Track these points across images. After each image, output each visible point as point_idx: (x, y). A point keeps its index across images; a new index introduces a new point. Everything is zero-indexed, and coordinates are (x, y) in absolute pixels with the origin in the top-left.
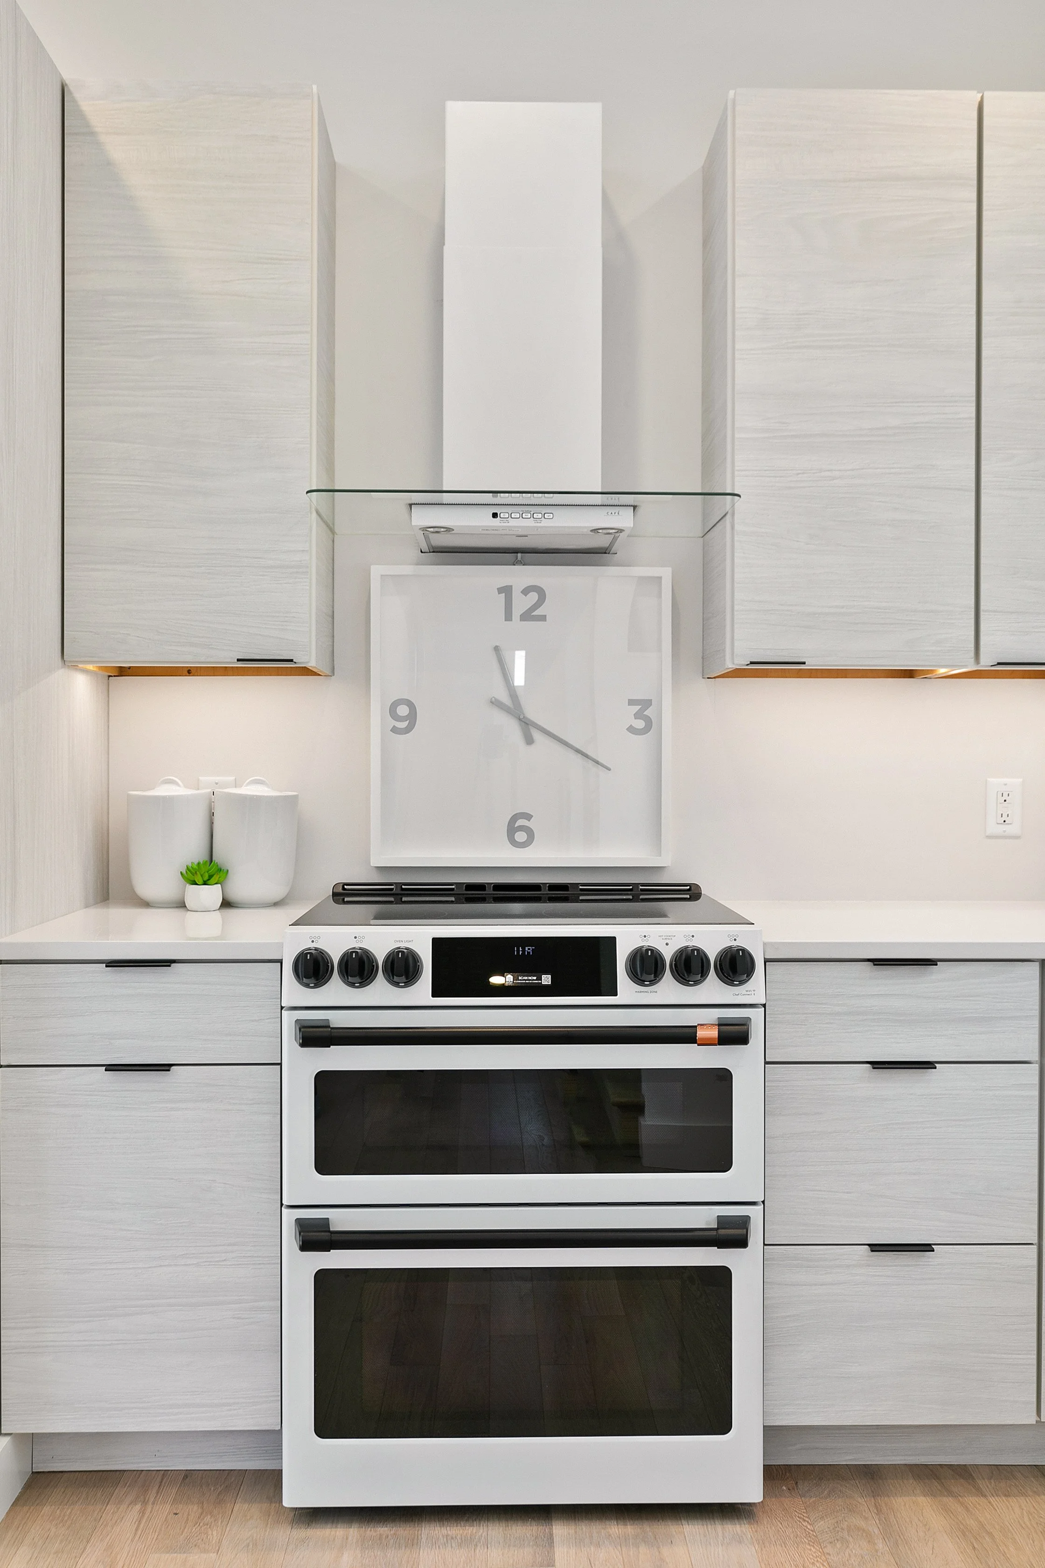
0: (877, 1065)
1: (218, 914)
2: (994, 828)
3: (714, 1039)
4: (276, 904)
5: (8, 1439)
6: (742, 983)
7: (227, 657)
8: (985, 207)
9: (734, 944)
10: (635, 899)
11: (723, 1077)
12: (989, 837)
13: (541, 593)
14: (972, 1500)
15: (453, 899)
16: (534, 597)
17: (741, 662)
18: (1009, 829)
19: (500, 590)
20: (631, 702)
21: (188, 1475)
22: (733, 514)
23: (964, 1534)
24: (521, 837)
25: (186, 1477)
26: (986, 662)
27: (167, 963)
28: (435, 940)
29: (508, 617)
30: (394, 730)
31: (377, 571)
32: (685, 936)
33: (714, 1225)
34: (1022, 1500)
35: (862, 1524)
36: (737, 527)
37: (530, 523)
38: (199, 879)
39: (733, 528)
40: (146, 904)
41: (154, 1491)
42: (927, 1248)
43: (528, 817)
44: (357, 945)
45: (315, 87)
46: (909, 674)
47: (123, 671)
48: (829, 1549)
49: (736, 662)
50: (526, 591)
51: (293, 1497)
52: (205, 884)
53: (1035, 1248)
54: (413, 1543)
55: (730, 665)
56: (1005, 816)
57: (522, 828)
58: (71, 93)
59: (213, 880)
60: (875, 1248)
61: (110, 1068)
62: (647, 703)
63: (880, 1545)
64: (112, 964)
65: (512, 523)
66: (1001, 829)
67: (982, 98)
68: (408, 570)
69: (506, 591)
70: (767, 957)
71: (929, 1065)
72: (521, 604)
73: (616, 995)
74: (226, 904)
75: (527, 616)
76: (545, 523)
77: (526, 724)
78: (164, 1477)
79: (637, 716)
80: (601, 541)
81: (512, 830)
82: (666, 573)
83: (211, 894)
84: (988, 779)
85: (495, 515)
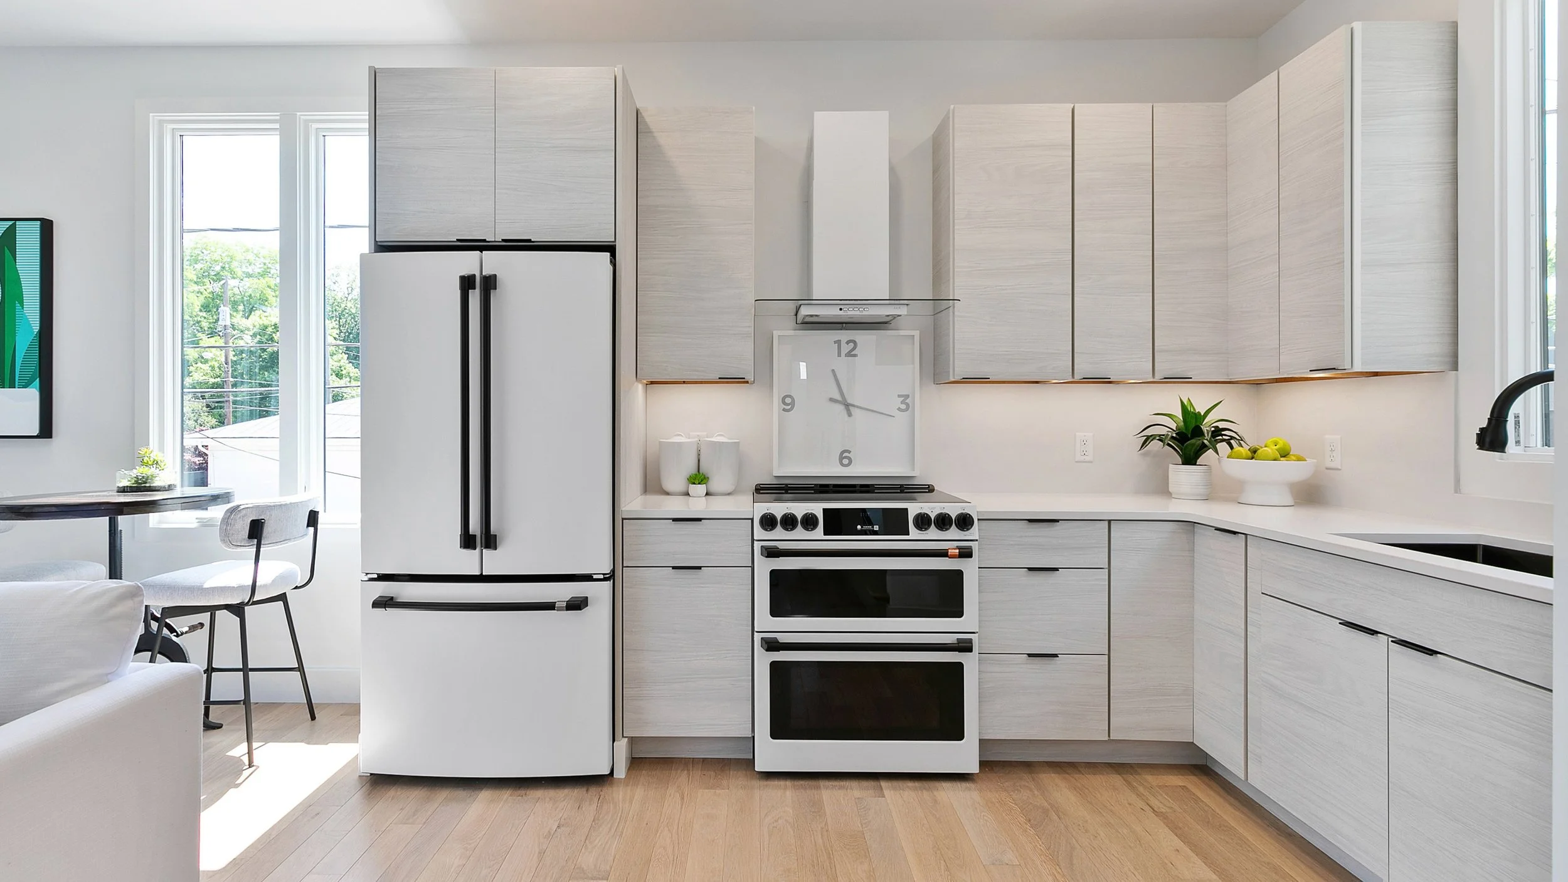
0: (1030, 569)
1: (704, 498)
2: (1079, 457)
3: (956, 555)
4: (729, 494)
5: (626, 739)
6: (968, 530)
7: (715, 376)
8: (1076, 159)
9: (964, 512)
10: (902, 492)
11: (959, 574)
12: (1077, 462)
13: (855, 342)
14: (1076, 776)
15: (813, 492)
16: (851, 345)
17: (957, 378)
18: (1087, 458)
19: (835, 342)
20: (899, 396)
21: (704, 760)
22: (954, 307)
23: (1075, 789)
24: (846, 461)
25: (703, 761)
26: (1077, 377)
27: (699, 520)
28: (824, 509)
29: (839, 355)
30: (784, 410)
31: (776, 333)
32: (941, 508)
33: (956, 642)
34: (1101, 776)
35: (1027, 784)
36: (956, 313)
37: (858, 313)
38: (697, 482)
39: (954, 313)
40: (668, 494)
41: (691, 765)
42: (1056, 656)
43: (849, 452)
44: (789, 512)
45: (754, 108)
46: (1037, 382)
47: (652, 383)
48: (1012, 793)
49: (956, 378)
50: (848, 343)
51: (759, 767)
52: (699, 484)
53: (1107, 656)
54: (818, 788)
55: (952, 379)
56: (1085, 451)
57: (846, 457)
58: (641, 113)
59: (703, 482)
60: (1030, 655)
61: (674, 568)
62: (908, 396)
63: (1036, 792)
64: (675, 520)
65: (849, 313)
66: (1083, 458)
67: (1074, 106)
68: (792, 333)
69: (838, 342)
70: (979, 518)
71: (1056, 569)
72: (845, 349)
73: (909, 535)
74: (707, 494)
75: (849, 354)
76: (865, 313)
77: (847, 406)
78: (694, 761)
79: (902, 403)
80: (887, 319)
81: (841, 458)
82: (917, 333)
83: (701, 489)
84: (1077, 434)
85: (841, 309)
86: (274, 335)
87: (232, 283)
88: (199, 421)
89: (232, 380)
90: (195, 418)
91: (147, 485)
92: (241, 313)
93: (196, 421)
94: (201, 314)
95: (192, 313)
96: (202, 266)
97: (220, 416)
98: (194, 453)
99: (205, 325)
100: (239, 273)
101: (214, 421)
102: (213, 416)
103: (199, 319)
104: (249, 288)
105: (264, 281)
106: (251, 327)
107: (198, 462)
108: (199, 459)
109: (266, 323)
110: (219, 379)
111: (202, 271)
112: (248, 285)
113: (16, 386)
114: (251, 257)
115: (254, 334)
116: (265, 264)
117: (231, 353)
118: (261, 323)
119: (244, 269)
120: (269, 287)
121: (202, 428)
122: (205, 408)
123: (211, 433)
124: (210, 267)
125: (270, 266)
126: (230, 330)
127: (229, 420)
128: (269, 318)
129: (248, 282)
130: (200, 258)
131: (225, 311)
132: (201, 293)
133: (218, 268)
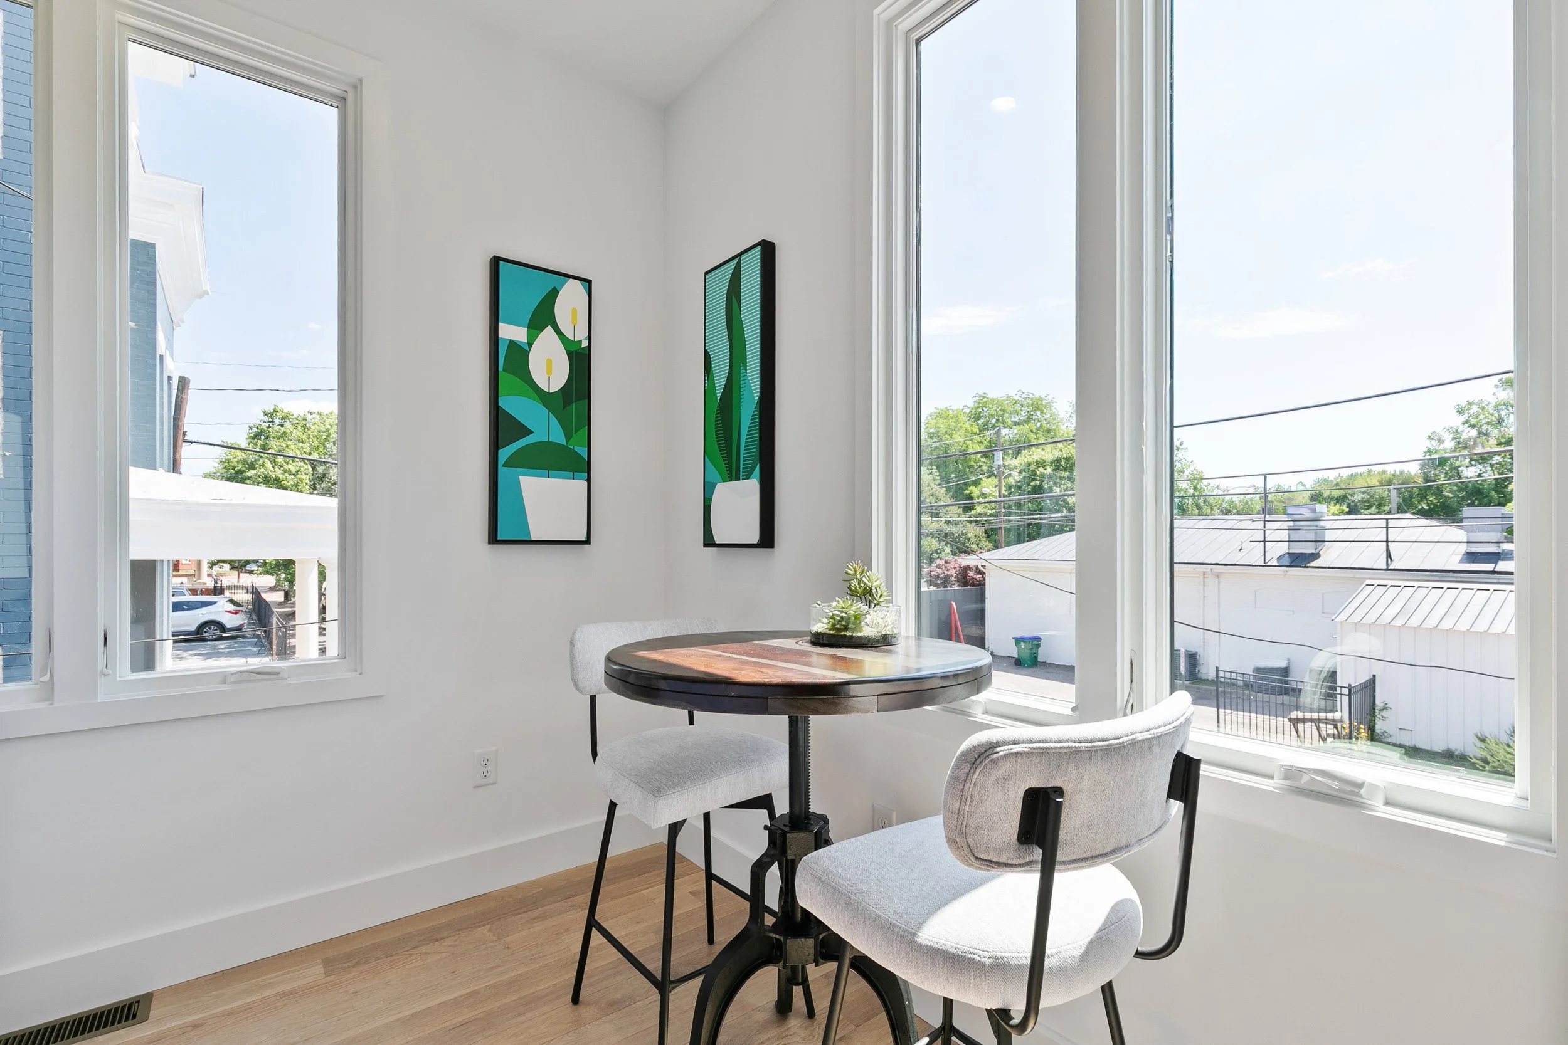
86: (1036, 470)
87: (1004, 432)
88: (980, 546)
89: (1003, 510)
90: (977, 542)
91: (849, 634)
92: (1010, 456)
93: (978, 545)
94: (982, 460)
95: (975, 460)
96: (983, 421)
97: (995, 541)
98: (976, 572)
99: (985, 468)
100: (1010, 423)
101: (990, 545)
102: (990, 541)
103: (981, 464)
104: (1016, 434)
105: (1028, 427)
106: (1019, 465)
107: (978, 579)
108: (979, 576)
109: (1030, 460)
110: (994, 511)
111: (983, 425)
112: (1016, 431)
113: (741, 477)
114: (1018, 407)
115: (1020, 471)
116: (1028, 412)
117: (1003, 489)
118: (1026, 461)
119: (1013, 419)
120: (1031, 431)
121: (981, 550)
122: (984, 535)
123: (986, 555)
124: (989, 421)
125: (1032, 413)
126: (1002, 469)
127: (1001, 545)
128: (1032, 457)
129: (1016, 429)
130: (982, 415)
131: (999, 456)
132: (982, 443)
133: (994, 421)
